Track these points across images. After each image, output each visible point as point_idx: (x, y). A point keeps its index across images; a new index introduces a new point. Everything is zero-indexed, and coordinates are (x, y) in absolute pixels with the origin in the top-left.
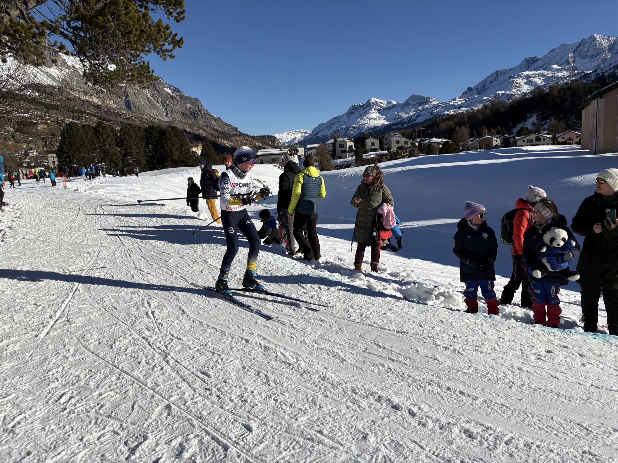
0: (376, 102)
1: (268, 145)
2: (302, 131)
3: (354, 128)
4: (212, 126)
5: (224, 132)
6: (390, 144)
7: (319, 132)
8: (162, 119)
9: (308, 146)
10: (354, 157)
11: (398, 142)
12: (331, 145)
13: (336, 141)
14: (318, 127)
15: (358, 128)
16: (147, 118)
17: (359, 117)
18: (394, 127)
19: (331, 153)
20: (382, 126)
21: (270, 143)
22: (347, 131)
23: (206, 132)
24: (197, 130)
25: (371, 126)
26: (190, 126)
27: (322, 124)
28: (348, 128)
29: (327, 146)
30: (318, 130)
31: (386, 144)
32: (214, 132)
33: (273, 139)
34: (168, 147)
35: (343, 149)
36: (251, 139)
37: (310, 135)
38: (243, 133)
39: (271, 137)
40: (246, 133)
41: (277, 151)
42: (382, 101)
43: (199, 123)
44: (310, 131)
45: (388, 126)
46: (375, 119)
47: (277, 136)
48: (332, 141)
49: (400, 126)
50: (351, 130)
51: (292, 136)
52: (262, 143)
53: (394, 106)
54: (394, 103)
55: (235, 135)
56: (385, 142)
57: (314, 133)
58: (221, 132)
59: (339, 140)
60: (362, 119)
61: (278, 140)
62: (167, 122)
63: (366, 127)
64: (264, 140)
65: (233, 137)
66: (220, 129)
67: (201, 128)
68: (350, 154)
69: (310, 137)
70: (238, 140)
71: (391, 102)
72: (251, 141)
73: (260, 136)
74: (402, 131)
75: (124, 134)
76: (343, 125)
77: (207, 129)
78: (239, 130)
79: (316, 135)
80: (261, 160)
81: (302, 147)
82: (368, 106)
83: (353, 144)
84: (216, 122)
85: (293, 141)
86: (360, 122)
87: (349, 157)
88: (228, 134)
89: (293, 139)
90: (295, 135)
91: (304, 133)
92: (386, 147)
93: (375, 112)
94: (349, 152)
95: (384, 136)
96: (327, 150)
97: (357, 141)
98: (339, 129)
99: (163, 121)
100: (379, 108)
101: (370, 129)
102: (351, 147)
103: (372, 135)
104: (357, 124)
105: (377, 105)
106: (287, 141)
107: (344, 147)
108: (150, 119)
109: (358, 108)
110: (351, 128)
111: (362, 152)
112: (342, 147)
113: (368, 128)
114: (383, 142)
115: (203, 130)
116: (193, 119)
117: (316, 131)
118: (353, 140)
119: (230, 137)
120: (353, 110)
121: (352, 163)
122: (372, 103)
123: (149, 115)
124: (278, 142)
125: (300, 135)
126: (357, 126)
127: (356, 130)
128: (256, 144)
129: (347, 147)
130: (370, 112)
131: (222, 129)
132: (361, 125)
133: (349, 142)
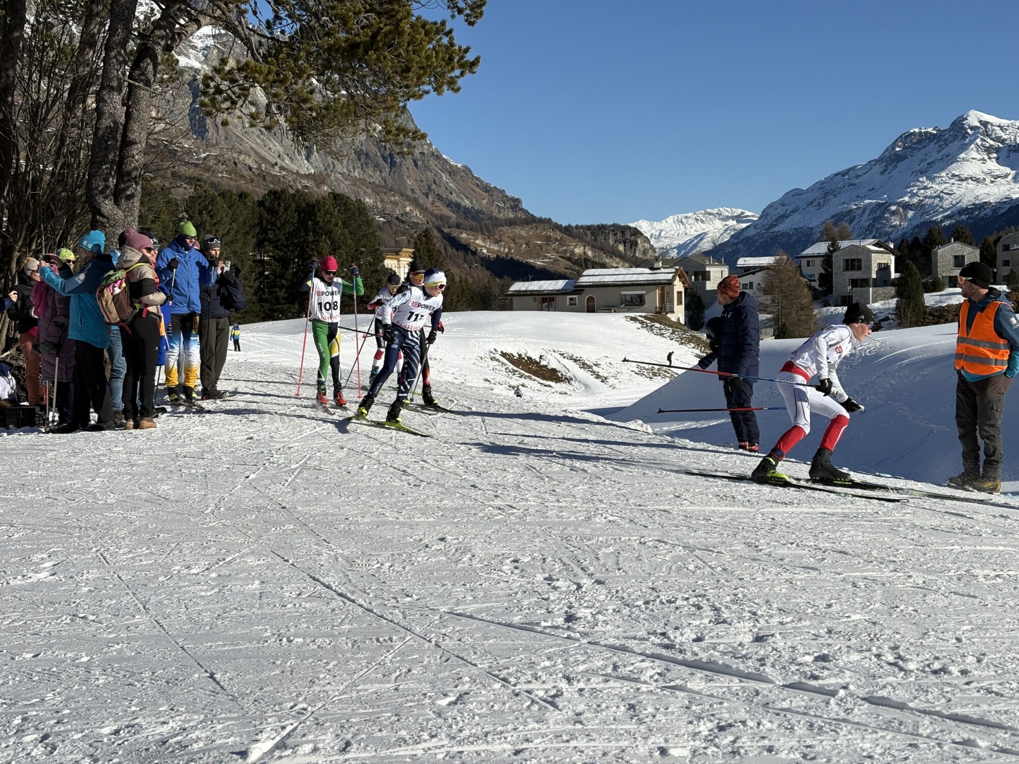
0: (985, 124)
1: (614, 253)
2: (726, 211)
3: (907, 206)
4: (441, 191)
5: (480, 212)
7: (783, 217)
8: (294, 167)
9: (742, 262)
10: (893, 303)
12: (818, 261)
13: (834, 248)
14: (782, 203)
15: (920, 206)
16: (250, 162)
17: (922, 173)
19: (816, 284)
20: (1000, 204)
21: (621, 248)
22: (881, 217)
23: (423, 209)
24: (396, 204)
25: (965, 203)
26: (377, 189)
27: (796, 193)
28: (883, 208)
29: (804, 262)
30: (782, 210)
31: (1006, 263)
32: (446, 212)
33: (631, 236)
35: (856, 275)
36: (559, 235)
37: (754, 225)
38: (538, 214)
39: (624, 229)
40: (544, 216)
41: (642, 274)
42: (1004, 122)
43: (404, 183)
44: (753, 215)
46: (977, 180)
47: (644, 227)
48: (821, 248)
50: (894, 213)
51: (694, 229)
52: (593, 247)
55: (511, 223)
56: (1001, 256)
57: (767, 221)
58: (467, 212)
59: (844, 244)
60: (932, 179)
61: (647, 240)
62: (307, 176)
63: (946, 204)
64: (601, 238)
65: (505, 229)
66: (467, 203)
67: (408, 199)
68: (881, 290)
69: (752, 232)
70: (521, 237)
72: (561, 242)
73: (589, 228)
76: (865, 197)
77: (428, 203)
78: (525, 206)
79: (772, 226)
80: (591, 299)
81: (720, 264)
82: (955, 138)
83: (891, 260)
84: (455, 181)
85: (695, 246)
86: (925, 188)
87: (874, 301)
88: (491, 218)
89: (696, 237)
90: (703, 226)
91: (733, 218)
92: (1006, 274)
93: (979, 157)
94: (876, 284)
95: (999, 238)
96: (802, 275)
97: (906, 251)
98: (851, 210)
99: (298, 173)
100: (992, 142)
101: (962, 211)
102: (883, 269)
103: (958, 233)
104: (916, 195)
105: (989, 136)
106: (676, 243)
107: (859, 268)
108: (259, 168)
109: (919, 142)
110: (893, 208)
111: (921, 287)
112: (853, 269)
113: (953, 209)
114: (995, 257)
115: (416, 203)
116: (388, 169)
117: (775, 214)
118: (892, 246)
119: (496, 226)
120: (905, 148)
121: (887, 319)
122: (972, 128)
123: (256, 153)
124: (647, 245)
125: (719, 224)
126: (915, 200)
127: (911, 214)
128: (577, 251)
129: (870, 268)
130: (962, 155)
131: (471, 202)
132: (931, 197)
133: (877, 252)
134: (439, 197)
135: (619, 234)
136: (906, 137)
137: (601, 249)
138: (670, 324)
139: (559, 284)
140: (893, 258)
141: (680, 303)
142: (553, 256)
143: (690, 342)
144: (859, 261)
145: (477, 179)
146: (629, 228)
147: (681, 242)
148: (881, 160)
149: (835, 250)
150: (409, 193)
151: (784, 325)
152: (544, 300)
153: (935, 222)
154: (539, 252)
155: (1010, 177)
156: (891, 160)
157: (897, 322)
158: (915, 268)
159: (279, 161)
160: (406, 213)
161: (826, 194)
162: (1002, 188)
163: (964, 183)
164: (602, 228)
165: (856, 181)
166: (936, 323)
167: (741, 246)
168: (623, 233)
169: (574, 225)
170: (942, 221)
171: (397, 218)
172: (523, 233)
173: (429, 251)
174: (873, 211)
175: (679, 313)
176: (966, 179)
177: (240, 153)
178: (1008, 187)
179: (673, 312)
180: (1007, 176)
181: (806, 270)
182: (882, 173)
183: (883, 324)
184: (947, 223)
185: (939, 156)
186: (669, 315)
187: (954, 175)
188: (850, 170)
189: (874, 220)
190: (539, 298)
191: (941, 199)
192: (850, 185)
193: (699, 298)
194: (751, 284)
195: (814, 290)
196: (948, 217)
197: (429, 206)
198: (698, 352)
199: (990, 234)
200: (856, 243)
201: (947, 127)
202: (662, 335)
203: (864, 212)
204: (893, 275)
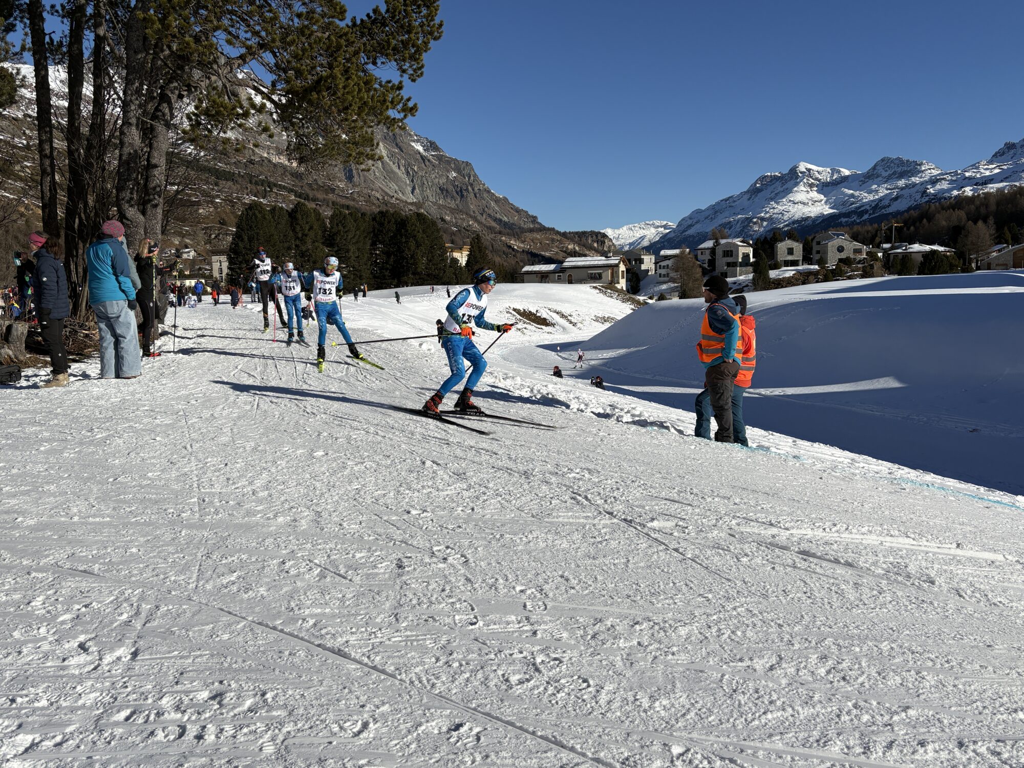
0: (809, 170)
1: (591, 248)
2: (657, 223)
3: (763, 219)
4: (490, 212)
5: (513, 224)
6: (826, 253)
7: (690, 226)
8: (404, 198)
9: (663, 253)
10: (751, 276)
11: (841, 249)
12: (708, 252)
13: (717, 244)
14: (690, 217)
15: (770, 219)
16: (378, 195)
17: (772, 199)
18: (844, 220)
19: (706, 266)
20: (817, 217)
21: (595, 245)
22: (748, 225)
23: (479, 223)
24: (463, 219)
25: (796, 217)
26: (452, 211)
27: (699, 211)
28: (749, 220)
29: (699, 252)
30: (690, 222)
31: (818, 252)
32: (494, 224)
33: (601, 238)
34: (409, 249)
35: (730, 260)
36: (559, 238)
37: (674, 231)
38: (547, 226)
39: (597, 234)
40: (551, 226)
41: (600, 261)
42: (820, 169)
43: (469, 207)
44: (673, 225)
45: (831, 217)
46: (804, 204)
47: (609, 232)
48: (709, 244)
49: (855, 218)
50: (755, 223)
51: (638, 234)
52: (579, 245)
53: (845, 179)
54: (846, 172)
55: (531, 230)
56: (815, 248)
57: (682, 228)
58: (506, 224)
59: (723, 241)
60: (778, 203)
61: (611, 240)
62: (412, 204)
63: (786, 218)
64: (584, 239)
65: (527, 234)
66: (505, 219)
67: (471, 217)
68: (744, 269)
69: (672, 235)
70: (537, 239)
71: (839, 172)
72: (561, 242)
73: (577, 233)
74: (856, 228)
75: (337, 225)
76: (739, 214)
77: (483, 219)
78: (539, 220)
80: (570, 276)
81: (650, 254)
82: (791, 179)
83: (750, 251)
84: (499, 206)
85: (639, 243)
86: (774, 208)
87: (740, 275)
88: (520, 228)
89: (640, 238)
90: (644, 231)
91: (661, 227)
92: (817, 258)
93: (805, 189)
94: (741, 265)
95: (815, 237)
96: (697, 260)
97: (759, 245)
98: (730, 222)
99: (406, 202)
100: (813, 181)
101: (794, 222)
102: (746, 256)
103: (790, 235)
104: (768, 212)
105: (811, 177)
106: (628, 242)
107: (732, 256)
108: (383, 199)
109: (771, 181)
110: (755, 220)
111: (767, 267)
112: (728, 256)
113: (790, 221)
114: (811, 248)
115: (475, 219)
116: (459, 199)
117: (686, 224)
118: (751, 242)
119: (522, 232)
120: (762, 185)
121: (747, 286)
122: (801, 173)
123: (382, 190)
124: (610, 243)
125: (653, 230)
126: (768, 215)
127: (765, 223)
128: (569, 247)
129: (738, 256)
130: (796, 189)
131: (508, 218)
132: (777, 214)
133: (742, 246)
134: (489, 215)
135: (594, 236)
136: (763, 178)
137: (584, 246)
138: (617, 290)
139: (552, 267)
140: (752, 249)
141: (623, 277)
142: (555, 250)
143: (628, 301)
144: (732, 251)
145: (512, 204)
146: (600, 233)
147: (631, 241)
148: (748, 192)
149: (717, 245)
150: (472, 213)
151: (685, 291)
152: (542, 277)
153: (779, 228)
154: (547, 248)
155: (823, 202)
156: (754, 192)
157: (753, 287)
158: (764, 255)
159: (395, 195)
160: (470, 225)
161: (716, 212)
162: (818, 208)
163: (796, 206)
164: (584, 233)
165: (733, 205)
166: (776, 288)
167: (666, 243)
168: (597, 236)
169: (568, 231)
170: (783, 228)
171: (464, 228)
172: (538, 237)
173: (479, 247)
174: (743, 222)
175: (622, 284)
176: (798, 203)
177: (372, 190)
178: (822, 207)
179: (619, 283)
180: (821, 201)
181: (700, 257)
182: (749, 199)
183: (745, 289)
184: (786, 229)
185: (782, 189)
186: (616, 285)
187: (790, 201)
188: (730, 197)
189: (744, 227)
190: (539, 275)
191: (783, 214)
192: (730, 207)
193: (637, 274)
194: (668, 265)
195: (703, 269)
196: (787, 226)
197: (483, 220)
198: (632, 307)
199: (809, 235)
200: (730, 240)
201: (787, 172)
202: (612, 297)
203: (738, 222)
204: (752, 260)
